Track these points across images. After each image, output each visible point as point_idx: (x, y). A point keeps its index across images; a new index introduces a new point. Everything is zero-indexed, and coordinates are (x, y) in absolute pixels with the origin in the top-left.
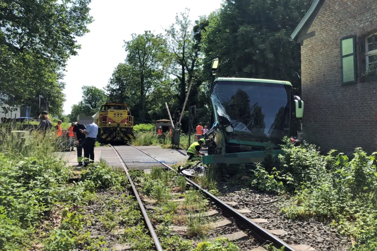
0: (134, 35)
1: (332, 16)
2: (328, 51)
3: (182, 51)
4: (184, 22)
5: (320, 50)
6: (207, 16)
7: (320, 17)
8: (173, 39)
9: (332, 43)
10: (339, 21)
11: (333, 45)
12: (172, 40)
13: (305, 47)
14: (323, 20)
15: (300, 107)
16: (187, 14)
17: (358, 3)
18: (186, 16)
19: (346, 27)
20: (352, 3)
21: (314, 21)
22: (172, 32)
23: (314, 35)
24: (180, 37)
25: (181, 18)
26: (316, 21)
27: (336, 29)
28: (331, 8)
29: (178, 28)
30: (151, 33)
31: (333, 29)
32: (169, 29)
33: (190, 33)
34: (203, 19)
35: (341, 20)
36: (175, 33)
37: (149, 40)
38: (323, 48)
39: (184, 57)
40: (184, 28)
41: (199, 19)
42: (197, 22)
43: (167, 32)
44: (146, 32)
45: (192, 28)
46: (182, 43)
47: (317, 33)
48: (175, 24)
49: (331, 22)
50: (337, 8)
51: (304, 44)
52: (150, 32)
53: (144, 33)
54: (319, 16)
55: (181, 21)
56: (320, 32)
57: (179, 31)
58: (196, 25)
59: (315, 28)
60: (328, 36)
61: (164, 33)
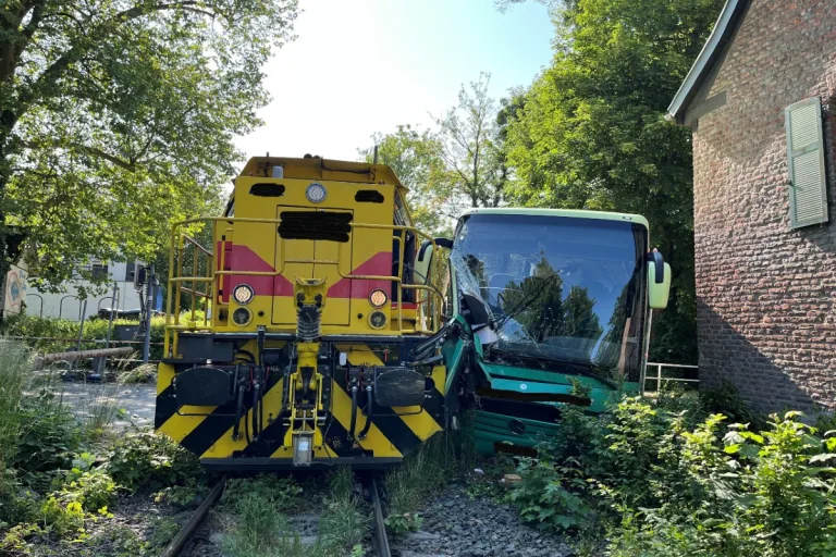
0: (377, 136)
1: (764, 48)
2: (756, 141)
3: (472, 167)
4: (477, 103)
5: (738, 141)
6: (525, 89)
7: (735, 54)
8: (455, 141)
9: (765, 119)
10: (782, 62)
11: (768, 124)
12: (453, 143)
13: (704, 135)
14: (743, 61)
15: (659, 279)
16: (485, 85)
17: (826, 11)
18: (482, 89)
19: (799, 76)
20: (812, 12)
21: (723, 67)
22: (451, 126)
23: (724, 103)
24: (469, 136)
25: (471, 94)
26: (727, 67)
27: (774, 83)
28: (762, 30)
29: (464, 116)
30: (412, 129)
31: (767, 82)
32: (445, 118)
33: (490, 127)
34: (517, 94)
35: (785, 59)
36: (458, 127)
37: (409, 145)
38: (745, 133)
39: (476, 180)
40: (477, 116)
41: (508, 96)
42: (503, 101)
43: (440, 126)
44: (401, 127)
45: (495, 117)
46: (473, 149)
47: (729, 97)
48: (457, 106)
49: (762, 66)
50: (775, 29)
51: (700, 127)
52: (409, 127)
53: (397, 130)
54: (734, 52)
55: (472, 102)
56: (736, 93)
57: (467, 123)
58: (503, 108)
59: (724, 84)
60: (756, 102)
61: (437, 129)
